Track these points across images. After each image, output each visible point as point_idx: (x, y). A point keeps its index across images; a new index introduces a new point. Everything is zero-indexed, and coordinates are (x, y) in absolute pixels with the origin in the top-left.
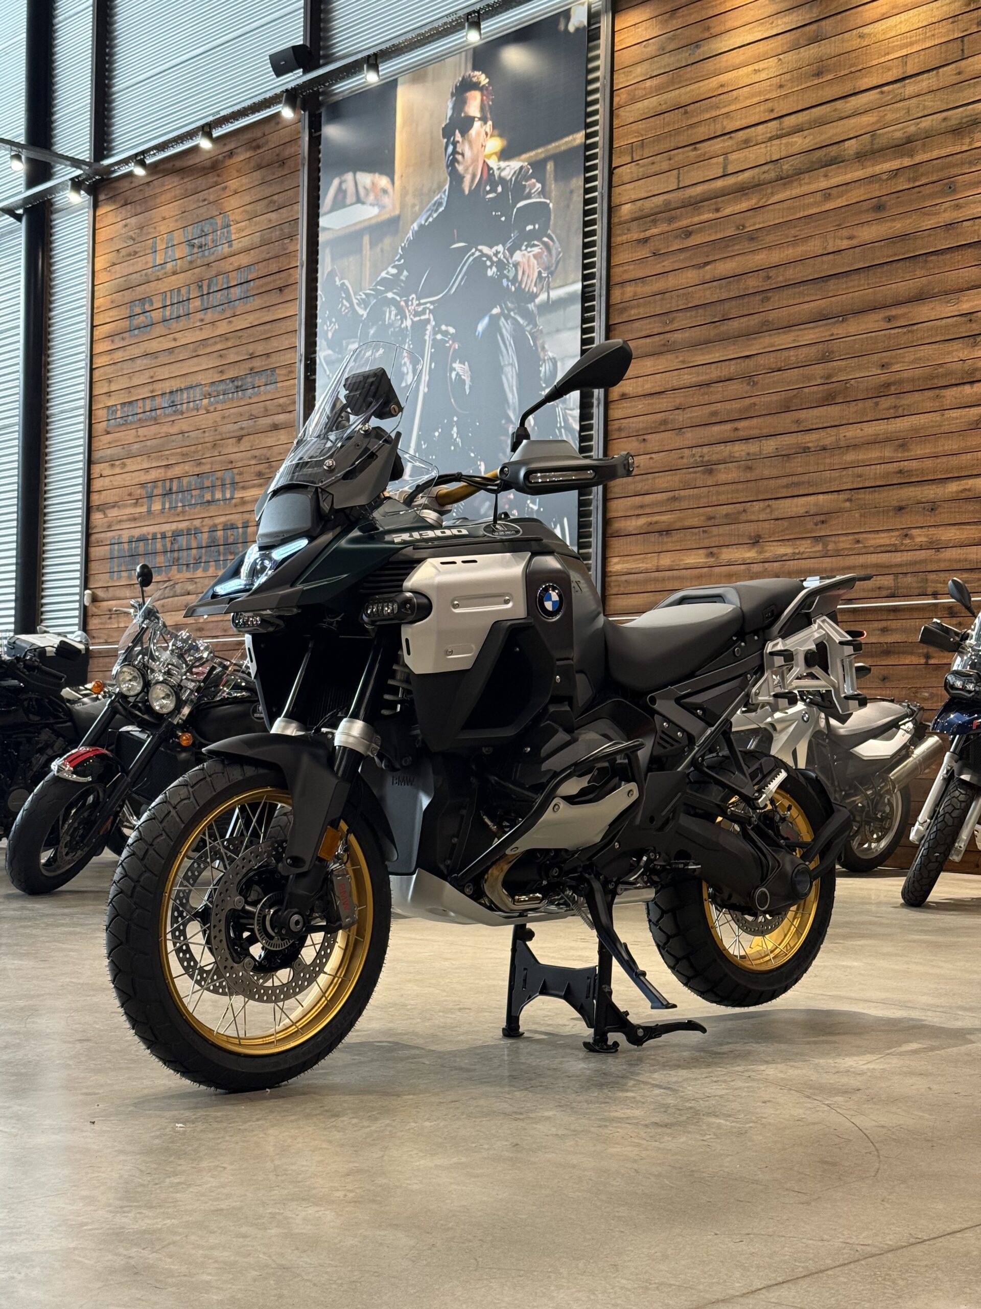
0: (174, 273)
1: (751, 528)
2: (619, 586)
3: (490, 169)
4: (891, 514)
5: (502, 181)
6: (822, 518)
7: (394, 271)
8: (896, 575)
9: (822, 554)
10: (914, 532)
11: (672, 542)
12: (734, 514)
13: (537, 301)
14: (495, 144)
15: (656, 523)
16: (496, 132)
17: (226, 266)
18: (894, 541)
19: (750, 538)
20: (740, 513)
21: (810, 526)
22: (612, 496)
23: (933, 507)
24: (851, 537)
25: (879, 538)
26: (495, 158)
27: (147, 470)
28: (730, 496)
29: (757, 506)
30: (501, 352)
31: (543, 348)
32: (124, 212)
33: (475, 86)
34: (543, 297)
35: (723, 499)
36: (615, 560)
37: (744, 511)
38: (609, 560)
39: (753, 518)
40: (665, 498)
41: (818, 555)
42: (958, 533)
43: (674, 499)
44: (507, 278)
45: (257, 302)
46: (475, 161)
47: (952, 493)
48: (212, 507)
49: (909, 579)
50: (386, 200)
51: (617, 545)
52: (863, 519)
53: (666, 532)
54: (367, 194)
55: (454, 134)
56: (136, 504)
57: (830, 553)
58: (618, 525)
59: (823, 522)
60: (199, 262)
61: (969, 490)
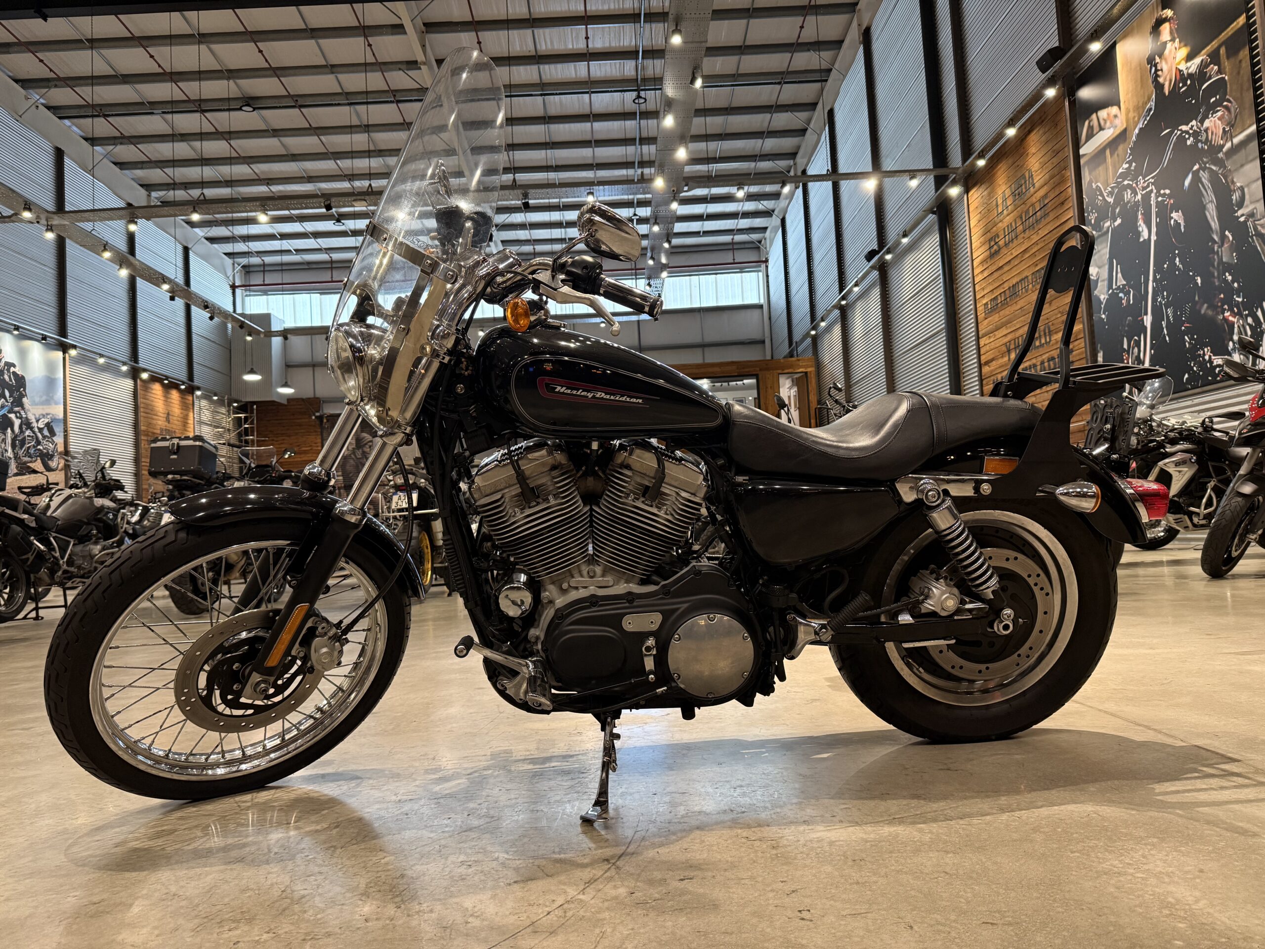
0: (1008, 215)
3: (1180, 71)
5: (1190, 76)
7: (1127, 165)
13: (1224, 150)
14: (1184, 52)
16: (1182, 44)
17: (1034, 199)
26: (1183, 62)
27: (1005, 335)
30: (1203, 195)
31: (1233, 182)
32: (981, 190)
33: (1165, 20)
34: (1228, 145)
44: (1201, 141)
45: (1052, 216)
46: (1170, 71)
48: (1041, 349)
50: (1117, 122)
54: (1105, 123)
55: (1155, 59)
56: (1002, 357)
60: (1020, 203)
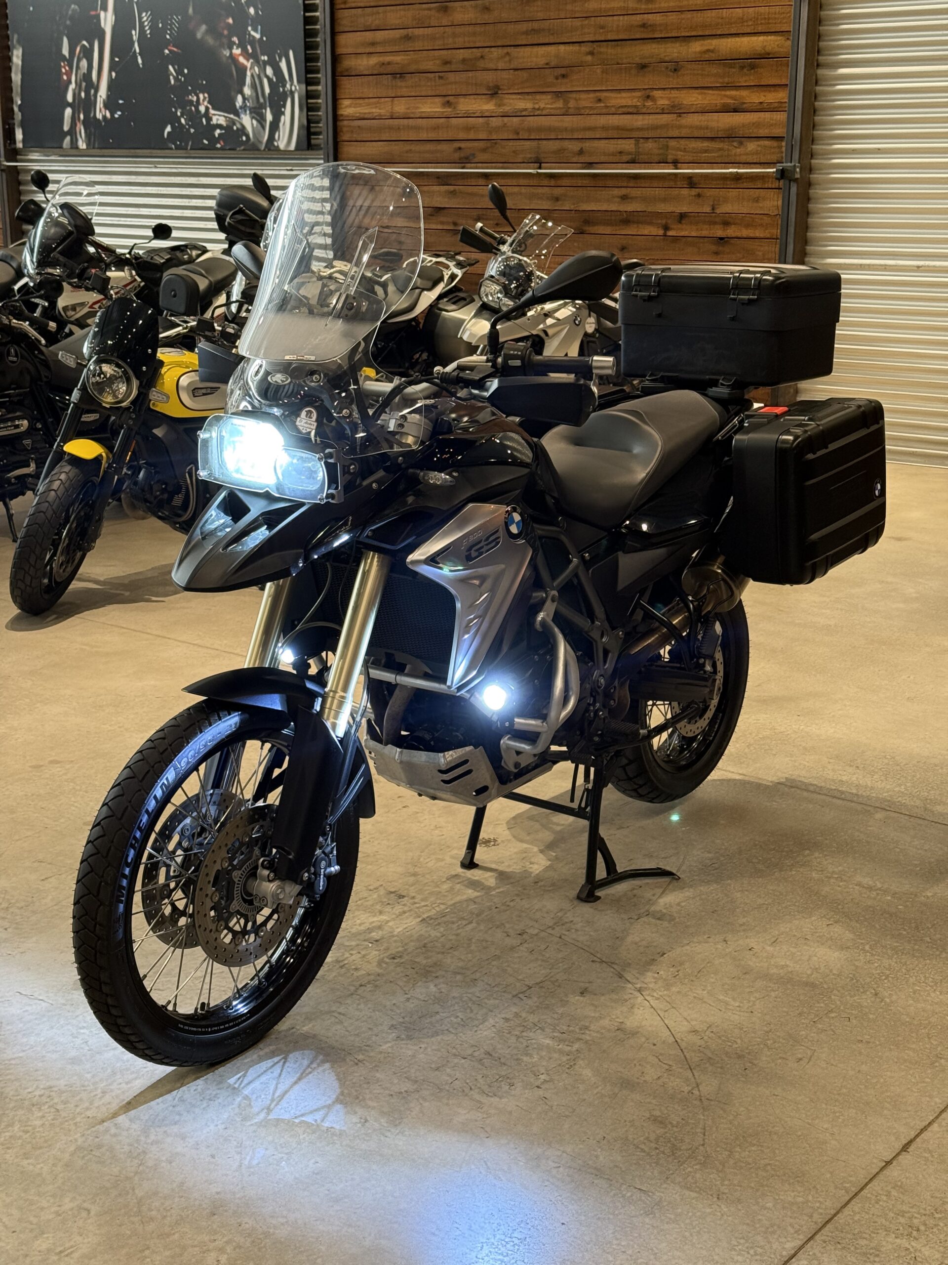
1: (489, 78)
2: (352, 132)
4: (633, 72)
6: (563, 71)
8: (637, 139)
9: (563, 111)
10: (657, 94)
11: (406, 87)
12: (471, 60)
15: (389, 63)
18: (635, 102)
19: (489, 88)
20: (477, 59)
21: (551, 79)
22: (341, 29)
23: (676, 67)
24: (592, 95)
25: (621, 98)
28: (466, 39)
29: (496, 53)
35: (459, 42)
36: (346, 102)
37: (482, 57)
38: (340, 101)
39: (492, 66)
40: (398, 36)
41: (558, 112)
42: (700, 97)
43: (408, 38)
47: (695, 52)
49: (650, 145)
51: (348, 85)
52: (604, 75)
53: (399, 75)
57: (571, 111)
58: (349, 63)
59: (563, 76)
61: (712, 51)
